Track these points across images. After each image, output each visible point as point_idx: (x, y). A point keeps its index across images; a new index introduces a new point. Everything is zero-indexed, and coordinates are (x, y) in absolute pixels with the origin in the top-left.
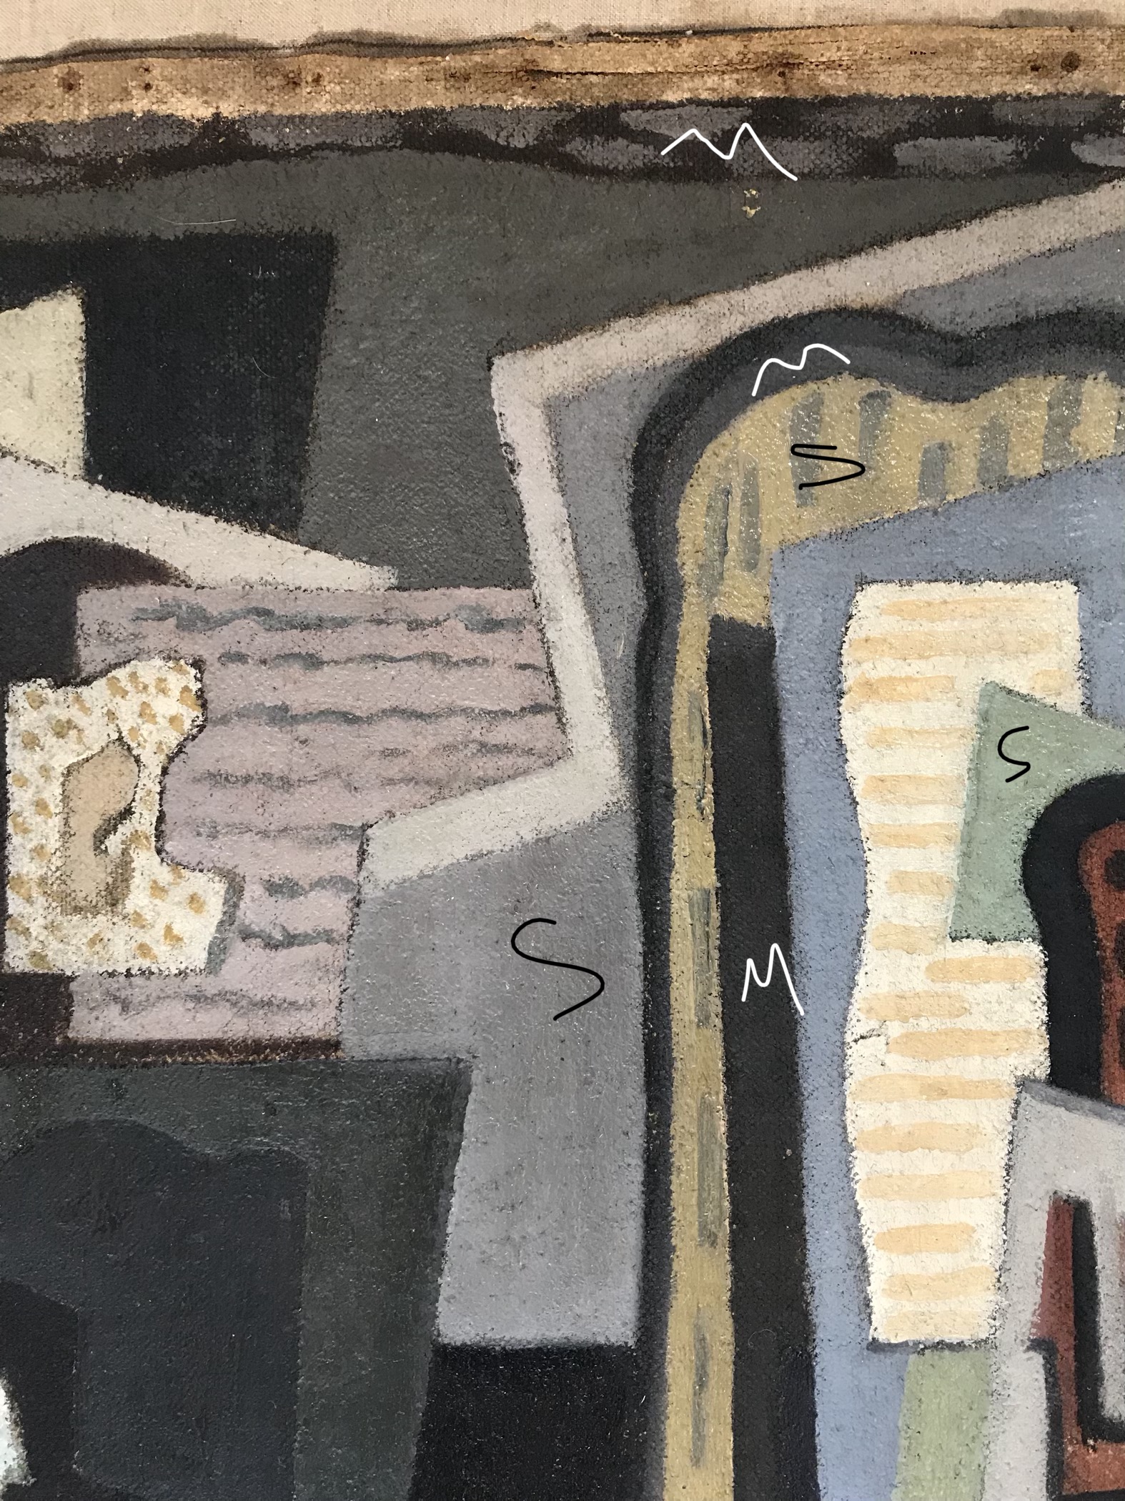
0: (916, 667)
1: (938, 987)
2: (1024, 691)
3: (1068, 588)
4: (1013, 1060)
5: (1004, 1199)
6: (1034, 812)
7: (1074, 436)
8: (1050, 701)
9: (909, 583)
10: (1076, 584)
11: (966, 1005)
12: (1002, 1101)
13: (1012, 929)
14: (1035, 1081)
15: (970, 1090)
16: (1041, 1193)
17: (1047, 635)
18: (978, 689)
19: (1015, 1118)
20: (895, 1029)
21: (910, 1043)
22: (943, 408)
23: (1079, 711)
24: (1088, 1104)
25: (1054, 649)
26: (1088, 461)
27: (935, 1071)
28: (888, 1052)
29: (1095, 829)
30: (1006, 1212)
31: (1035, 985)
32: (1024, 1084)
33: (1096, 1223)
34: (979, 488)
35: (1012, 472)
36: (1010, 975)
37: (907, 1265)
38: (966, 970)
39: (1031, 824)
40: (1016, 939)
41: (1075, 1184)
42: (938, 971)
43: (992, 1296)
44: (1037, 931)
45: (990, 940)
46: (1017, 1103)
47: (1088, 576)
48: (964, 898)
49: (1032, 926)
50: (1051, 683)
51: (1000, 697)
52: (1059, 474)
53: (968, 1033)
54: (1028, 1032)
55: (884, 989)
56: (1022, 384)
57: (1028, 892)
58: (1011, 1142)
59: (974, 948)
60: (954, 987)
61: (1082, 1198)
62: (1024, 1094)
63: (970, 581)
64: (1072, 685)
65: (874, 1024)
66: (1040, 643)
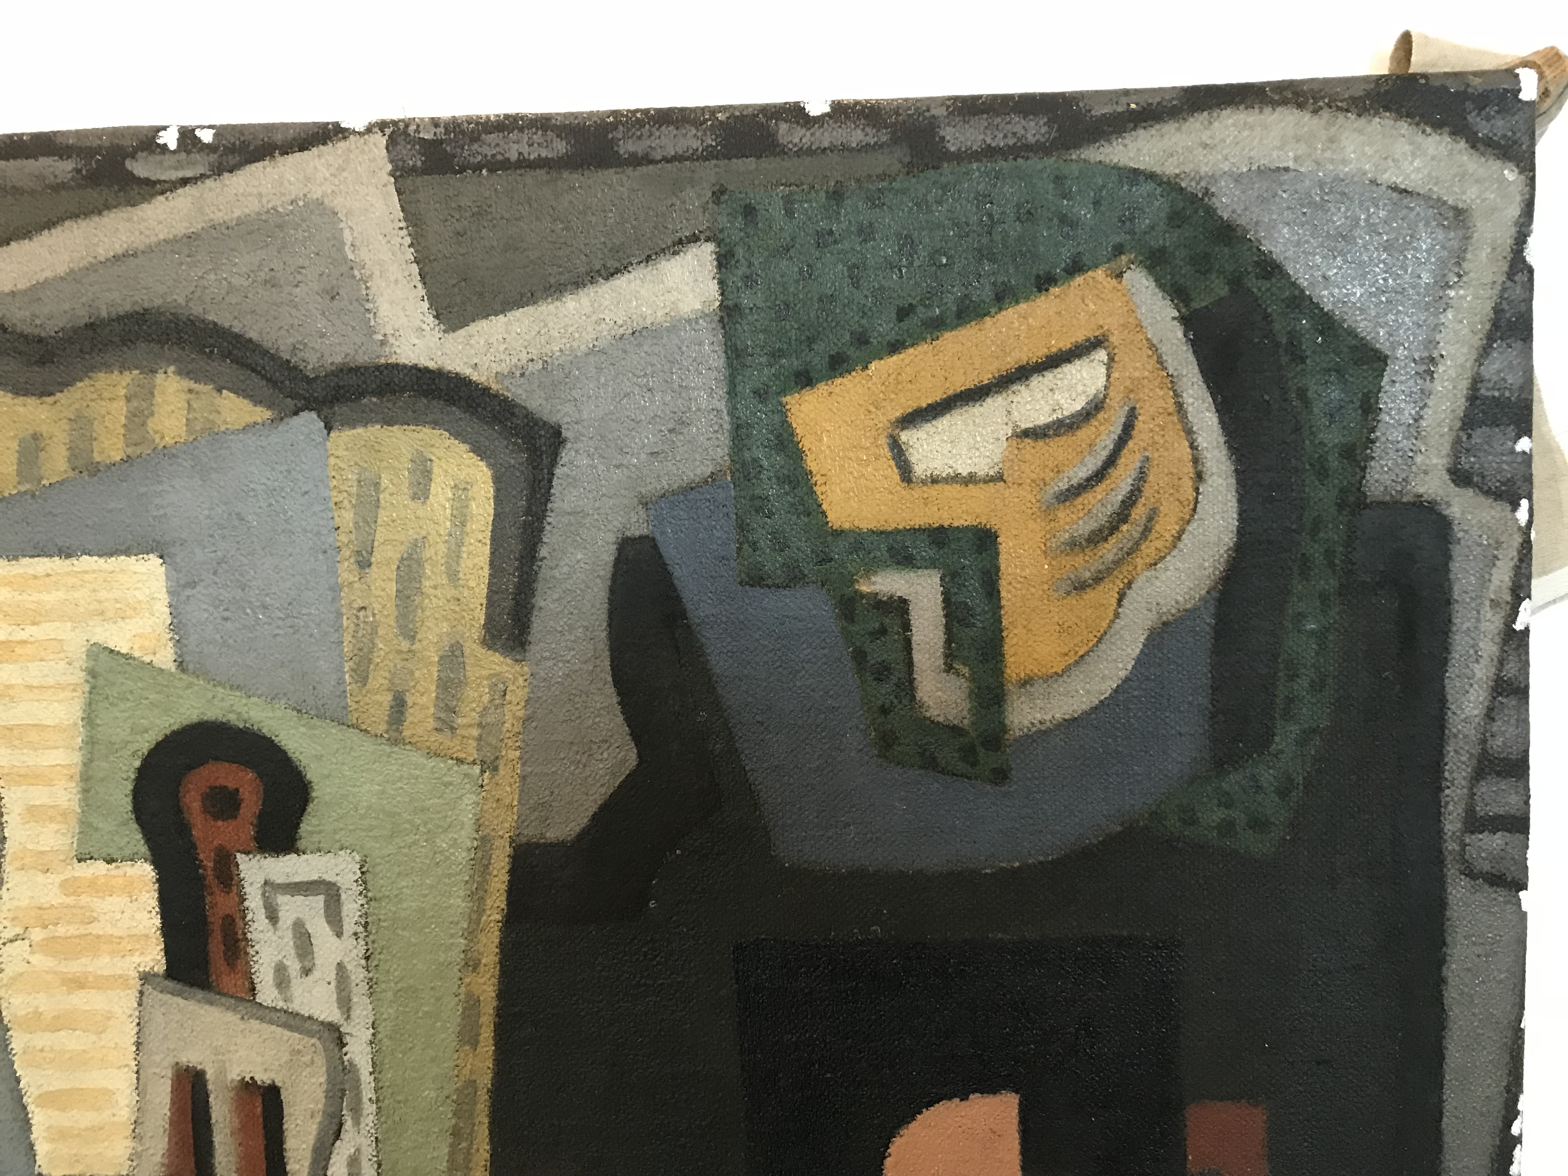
0: (30, 632)
1: (70, 900)
2: (124, 651)
3: (154, 561)
4: (136, 959)
5: (135, 1069)
6: (140, 753)
7: (151, 424)
8: (147, 659)
9: (16, 558)
10: (161, 557)
11: (95, 915)
12: (129, 991)
13: (128, 852)
14: (155, 975)
15: (103, 983)
16: (166, 1064)
17: (139, 602)
18: (84, 649)
19: (140, 1005)
20: (37, 935)
21: (50, 946)
22: (31, 401)
23: (172, 667)
24: (200, 994)
25: (147, 615)
26: (164, 447)
27: (74, 967)
28: (32, 953)
29: (191, 768)
30: (138, 1079)
31: (150, 898)
32: (146, 978)
33: (210, 1087)
34: (71, 474)
35: (97, 457)
36: (129, 889)
37: (62, 1119)
38: (93, 886)
39: (137, 763)
40: (132, 860)
41: (192, 1057)
42: (69, 887)
43: (129, 1143)
44: (148, 853)
45: (110, 861)
46: (141, 993)
47: (173, 550)
48: (86, 827)
49: (143, 849)
50: (147, 643)
51: (104, 656)
52: (139, 460)
53: (98, 937)
54: (147, 936)
55: (25, 903)
56: (102, 379)
57: (138, 820)
58: (138, 1024)
59: (100, 867)
60: (84, 899)
61: (199, 1067)
62: (146, 986)
63: (68, 556)
64: (166, 646)
65: (19, 930)
66: (135, 609)
